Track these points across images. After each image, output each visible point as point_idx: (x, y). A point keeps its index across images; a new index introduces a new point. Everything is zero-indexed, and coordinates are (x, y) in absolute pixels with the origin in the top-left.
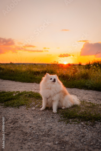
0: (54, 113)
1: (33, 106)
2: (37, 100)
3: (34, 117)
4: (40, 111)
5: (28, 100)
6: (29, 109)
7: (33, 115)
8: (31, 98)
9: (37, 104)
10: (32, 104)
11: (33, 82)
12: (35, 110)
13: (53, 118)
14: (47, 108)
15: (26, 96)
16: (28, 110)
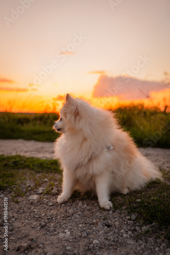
0: (104, 209)
1: (33, 191)
2: (38, 175)
3: (43, 227)
4: (56, 205)
5: (12, 176)
6: (20, 199)
7: (37, 220)
8: (21, 171)
9: (40, 185)
10: (28, 185)
11: (17, 138)
12: (40, 202)
13: (109, 226)
14: (75, 196)
15: (5, 165)
16: (17, 202)
